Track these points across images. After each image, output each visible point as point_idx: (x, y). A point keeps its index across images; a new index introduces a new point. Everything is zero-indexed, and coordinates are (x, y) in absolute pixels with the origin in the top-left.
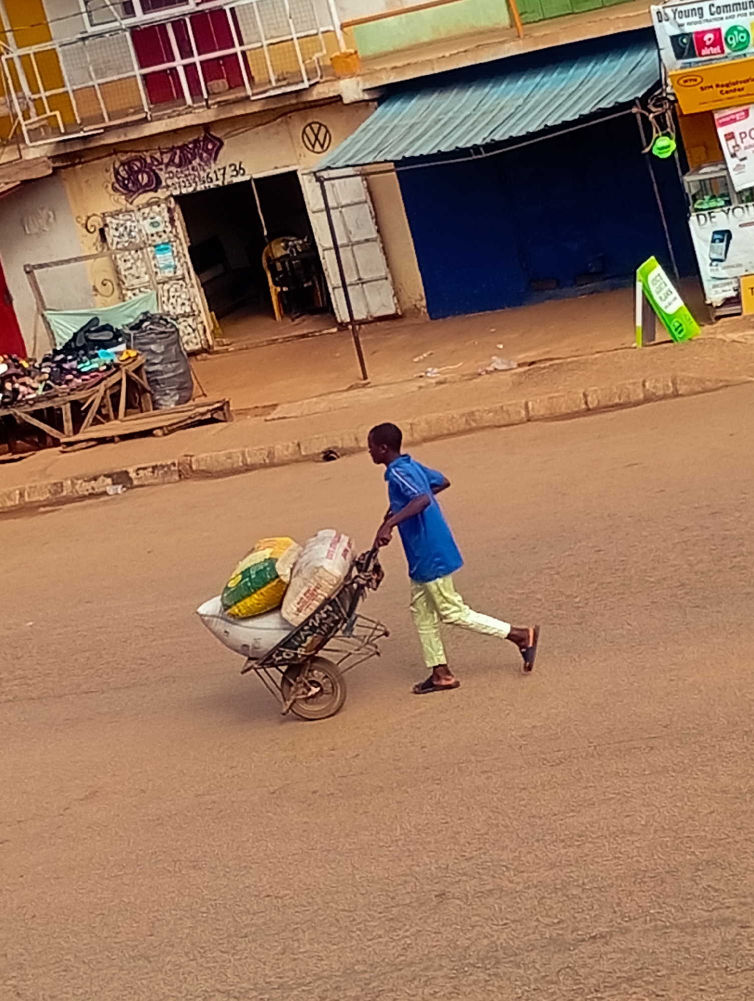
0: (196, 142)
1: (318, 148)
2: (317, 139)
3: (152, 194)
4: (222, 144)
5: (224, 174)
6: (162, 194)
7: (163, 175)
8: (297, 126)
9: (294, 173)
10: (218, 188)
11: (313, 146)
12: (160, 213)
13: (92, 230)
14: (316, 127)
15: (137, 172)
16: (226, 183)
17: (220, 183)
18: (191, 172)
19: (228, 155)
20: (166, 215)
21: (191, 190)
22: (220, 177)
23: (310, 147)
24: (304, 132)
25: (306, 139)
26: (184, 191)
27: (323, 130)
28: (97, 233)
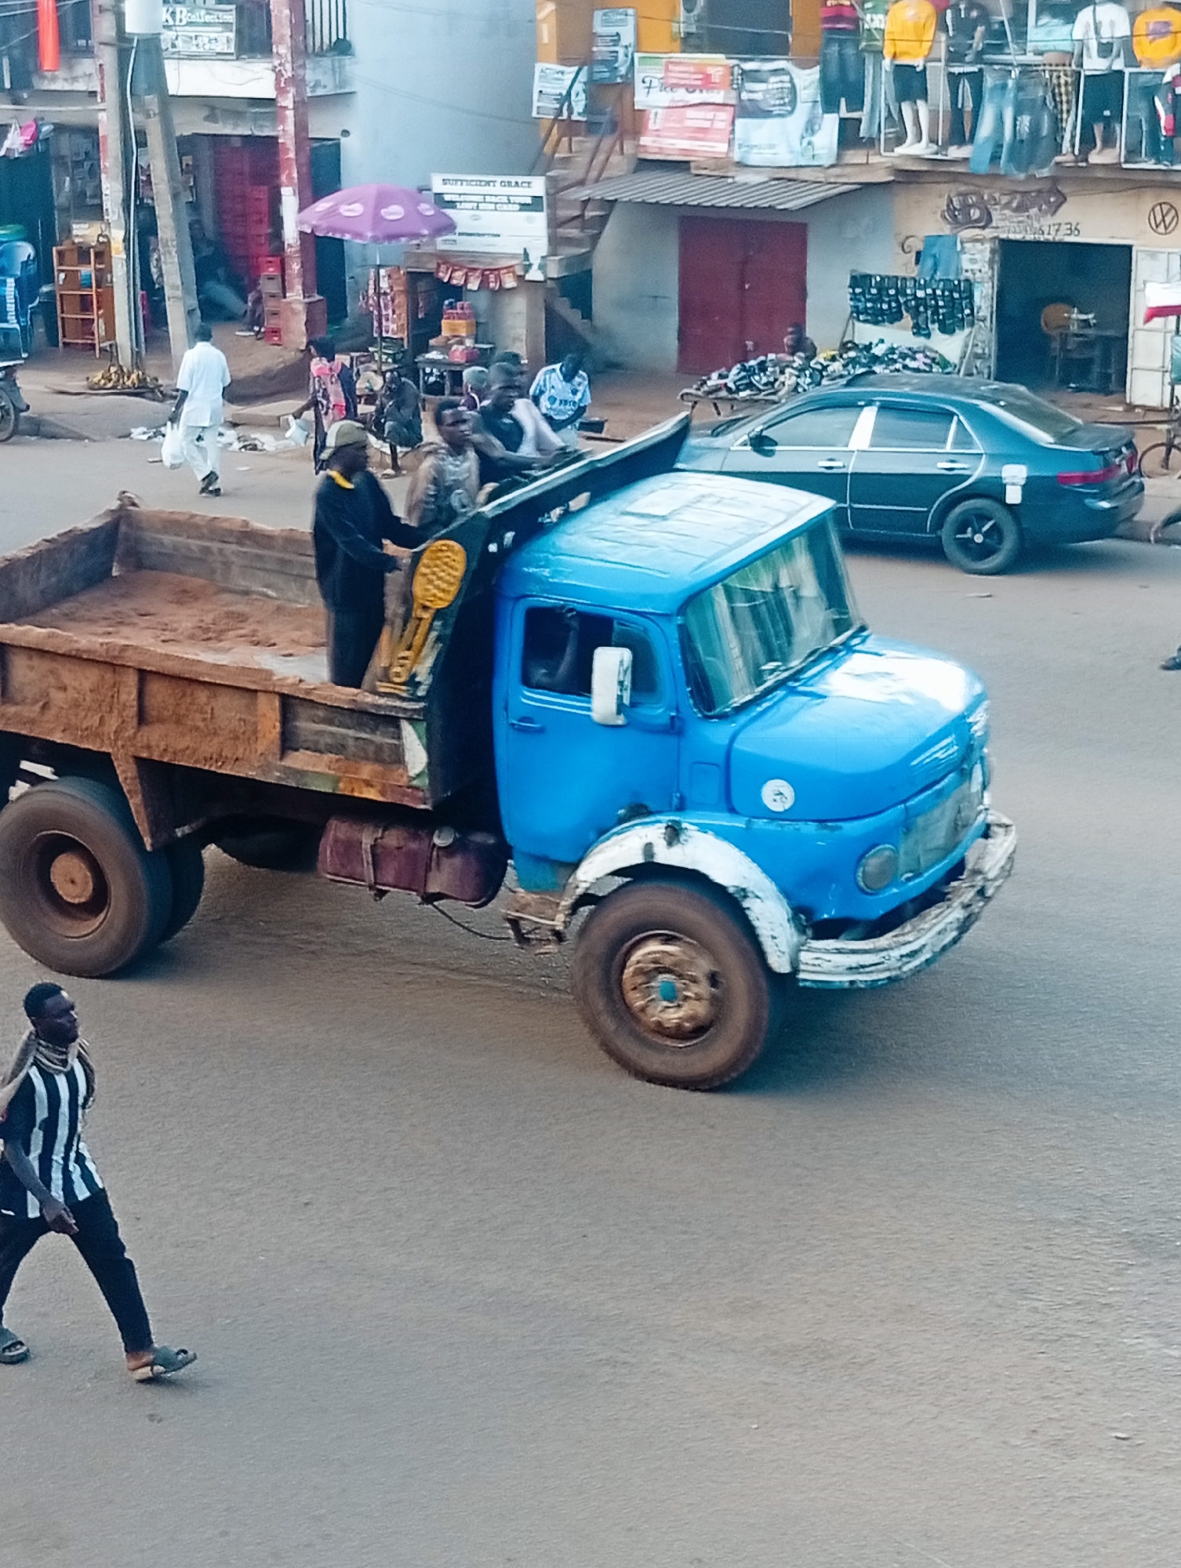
0: (1039, 192)
1: (1161, 229)
2: (1163, 220)
3: (977, 231)
4: (1065, 199)
5: (1057, 230)
6: (988, 233)
7: (995, 215)
8: (1149, 200)
9: (1129, 248)
10: (1047, 243)
11: (1157, 226)
12: (981, 252)
13: (907, 250)
14: (1165, 208)
15: (970, 206)
16: (1057, 239)
17: (1050, 238)
18: (1026, 219)
19: (1068, 213)
20: (987, 255)
21: (1019, 237)
22: (1053, 232)
23: (1154, 226)
24: (1153, 209)
25: (1152, 217)
26: (1012, 236)
27: (1173, 212)
28: (913, 255)
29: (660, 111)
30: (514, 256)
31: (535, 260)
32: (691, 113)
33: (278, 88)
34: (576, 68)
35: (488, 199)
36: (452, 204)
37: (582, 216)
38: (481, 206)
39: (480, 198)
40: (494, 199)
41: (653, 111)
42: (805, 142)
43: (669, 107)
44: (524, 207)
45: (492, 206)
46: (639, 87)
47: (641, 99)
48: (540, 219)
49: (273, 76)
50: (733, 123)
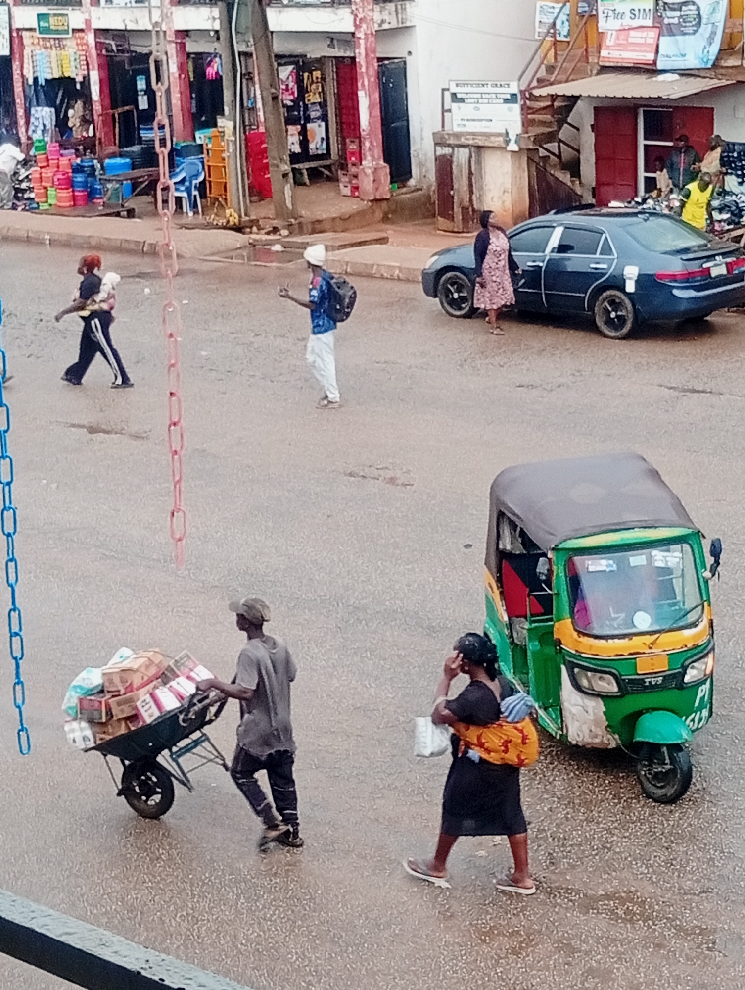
29: (614, 33)
30: (499, 135)
31: (512, 136)
32: (632, 33)
33: (356, 26)
34: (561, 5)
35: (484, 96)
36: (462, 100)
37: (552, 106)
38: (480, 101)
39: (479, 96)
40: (487, 96)
41: (610, 33)
42: (706, 51)
43: (620, 30)
44: (506, 101)
45: (486, 101)
46: (601, 17)
47: (602, 25)
48: (516, 108)
49: (352, 17)
50: (658, 39)
